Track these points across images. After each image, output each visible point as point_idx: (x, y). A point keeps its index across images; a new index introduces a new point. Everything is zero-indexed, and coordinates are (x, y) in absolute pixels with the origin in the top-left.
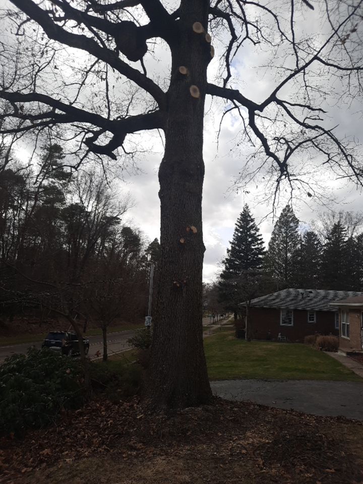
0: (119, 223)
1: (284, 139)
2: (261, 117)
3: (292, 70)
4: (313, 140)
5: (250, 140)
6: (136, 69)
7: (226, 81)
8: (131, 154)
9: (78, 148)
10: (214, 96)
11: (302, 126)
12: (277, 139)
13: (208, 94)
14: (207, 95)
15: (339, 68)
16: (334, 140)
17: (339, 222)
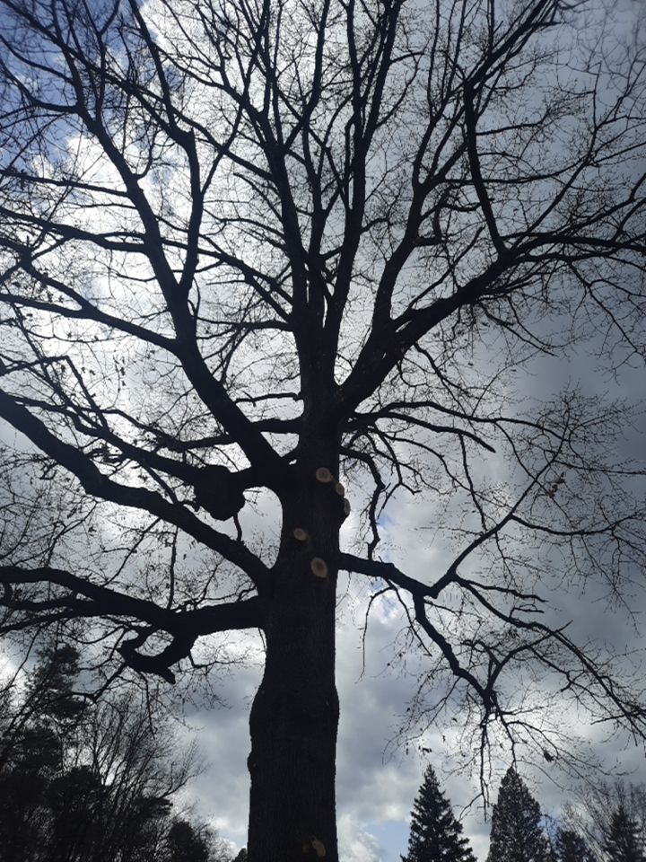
0: (166, 813)
1: (482, 644)
2: (436, 606)
3: (476, 534)
4: (534, 647)
5: (422, 644)
6: (223, 533)
7: (371, 547)
8: (204, 669)
9: (107, 657)
10: (353, 573)
11: (509, 624)
12: (470, 644)
13: (343, 569)
14: (340, 571)
15: (551, 532)
16: (571, 648)
17: (621, 809)
